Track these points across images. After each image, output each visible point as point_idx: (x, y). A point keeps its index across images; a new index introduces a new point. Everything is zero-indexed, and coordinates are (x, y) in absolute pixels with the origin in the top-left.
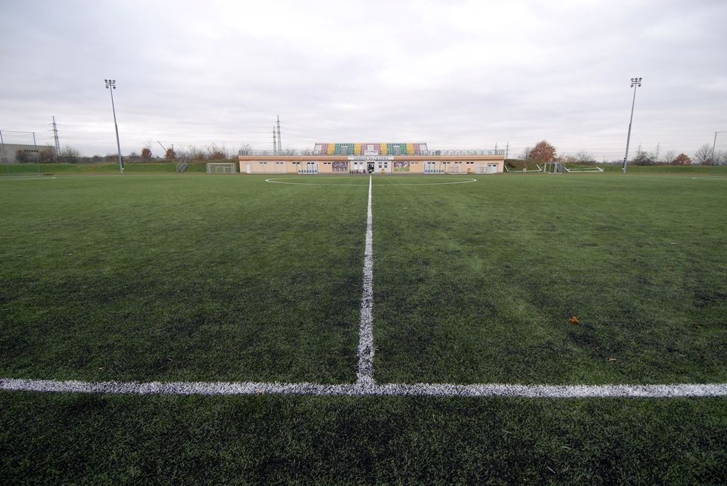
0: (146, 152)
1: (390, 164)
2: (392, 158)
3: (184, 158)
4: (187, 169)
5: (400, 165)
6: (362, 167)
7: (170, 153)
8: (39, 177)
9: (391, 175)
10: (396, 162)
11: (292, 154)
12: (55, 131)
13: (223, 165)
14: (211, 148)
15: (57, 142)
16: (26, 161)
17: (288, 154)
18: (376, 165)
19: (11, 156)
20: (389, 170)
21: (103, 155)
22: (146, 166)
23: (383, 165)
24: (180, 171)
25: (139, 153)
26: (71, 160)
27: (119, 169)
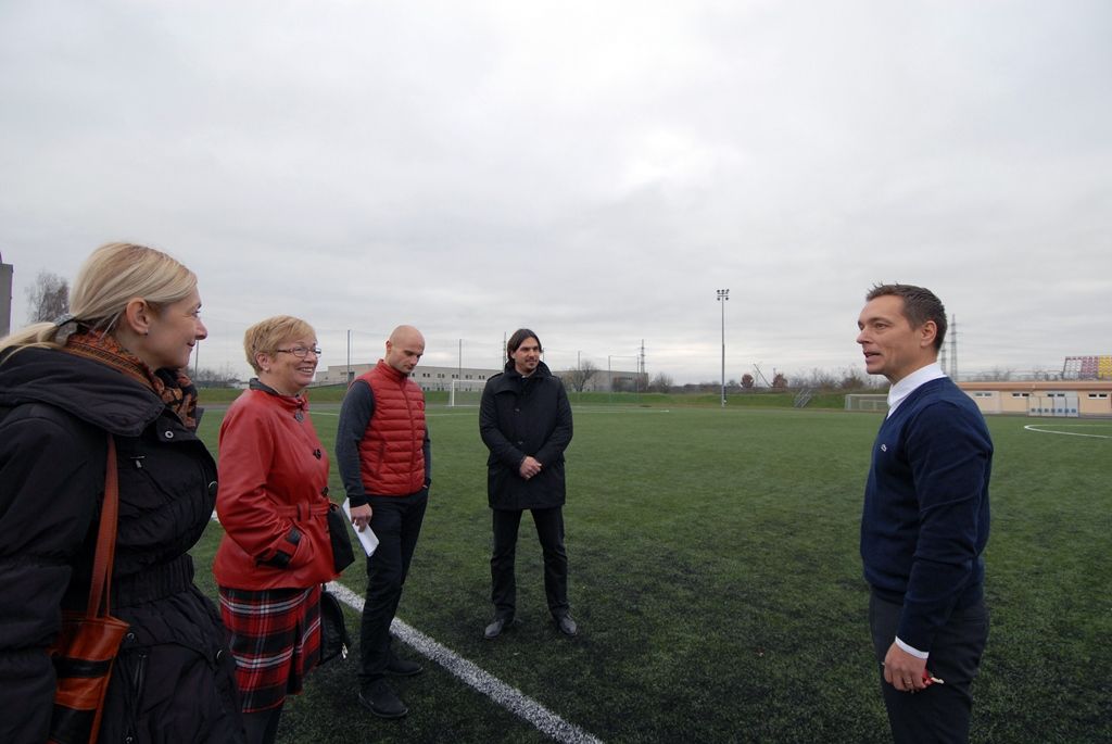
0: (747, 379)
3: (800, 387)
4: (809, 404)
7: (779, 379)
8: (636, 409)
11: (1006, 378)
12: (643, 355)
13: (871, 398)
14: (849, 371)
15: (643, 369)
16: (620, 390)
17: (996, 378)
19: (607, 384)
21: (697, 383)
22: (752, 398)
24: (799, 406)
25: (739, 380)
26: (663, 390)
27: (719, 401)
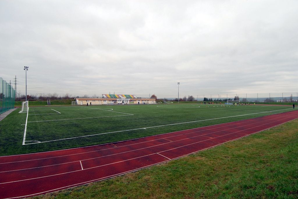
1: (129, 101)
2: (129, 99)
5: (131, 101)
6: (121, 102)
9: (129, 105)
10: (130, 101)
18: (125, 101)
20: (128, 103)
23: (127, 101)
